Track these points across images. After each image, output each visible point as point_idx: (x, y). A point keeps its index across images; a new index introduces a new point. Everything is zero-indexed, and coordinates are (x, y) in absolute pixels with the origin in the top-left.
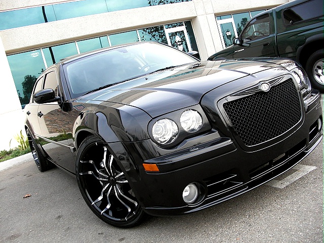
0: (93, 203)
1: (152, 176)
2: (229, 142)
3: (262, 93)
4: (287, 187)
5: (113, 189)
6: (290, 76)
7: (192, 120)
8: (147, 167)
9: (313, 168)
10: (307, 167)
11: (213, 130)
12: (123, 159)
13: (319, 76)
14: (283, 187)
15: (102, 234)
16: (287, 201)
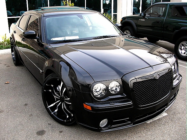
0: (48, 107)
3: (155, 79)
5: (61, 104)
8: (85, 106)
11: (124, 94)
12: (71, 91)
13: (181, 50)
14: (149, 122)
15: (50, 124)
16: (149, 133)
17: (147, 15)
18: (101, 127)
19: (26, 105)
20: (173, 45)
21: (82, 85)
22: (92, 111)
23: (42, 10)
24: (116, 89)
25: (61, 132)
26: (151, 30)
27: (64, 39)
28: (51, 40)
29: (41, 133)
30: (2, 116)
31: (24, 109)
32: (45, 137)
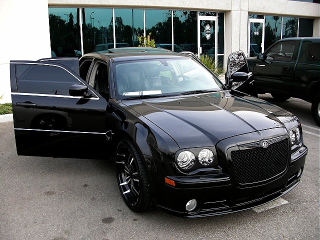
0: (121, 184)
1: (169, 188)
2: (227, 179)
3: (262, 148)
4: (261, 212)
6: (287, 137)
7: (206, 155)
8: (167, 180)
9: (286, 202)
10: (282, 200)
11: (219, 166)
12: (149, 164)
14: (259, 211)
15: (120, 211)
16: (258, 225)
17: (268, 58)
18: (187, 211)
19: (86, 186)
20: (310, 104)
21: (164, 154)
22: (176, 186)
23: (110, 52)
24: (209, 161)
25: (135, 220)
26: (281, 82)
27: (141, 94)
28: (123, 95)
29: (108, 220)
30: (54, 198)
31: (84, 192)
32: (113, 225)
